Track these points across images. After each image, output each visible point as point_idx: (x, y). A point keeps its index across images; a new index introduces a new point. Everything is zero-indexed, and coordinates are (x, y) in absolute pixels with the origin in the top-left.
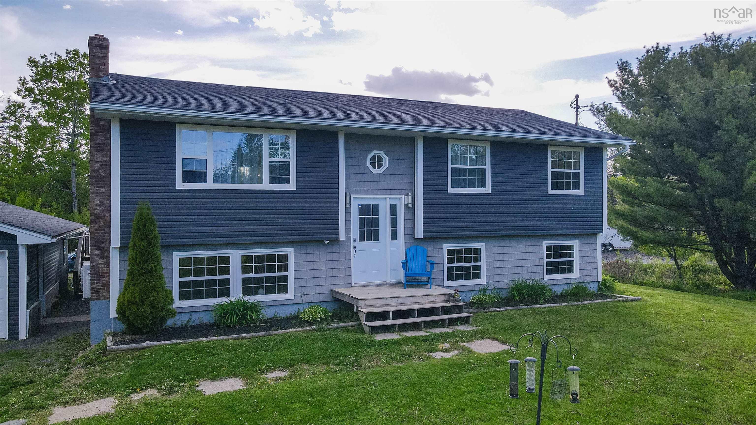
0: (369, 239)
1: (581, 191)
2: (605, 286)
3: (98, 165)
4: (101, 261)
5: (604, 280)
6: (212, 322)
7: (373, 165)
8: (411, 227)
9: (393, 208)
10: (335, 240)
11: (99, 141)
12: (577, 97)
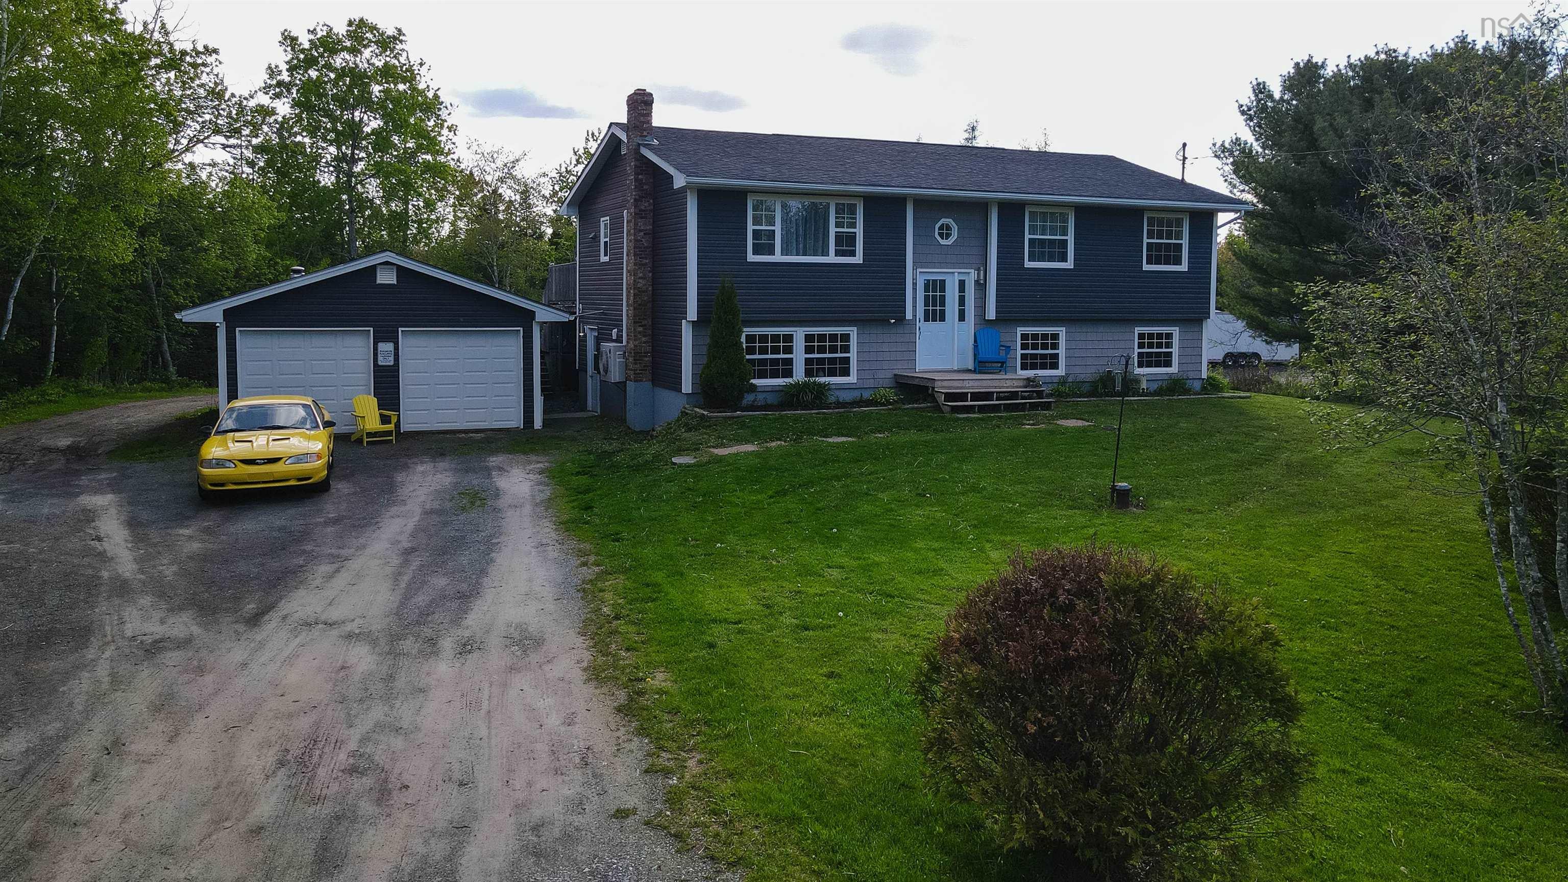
0: (934, 320)
1: (1184, 267)
2: (1210, 384)
3: (642, 234)
4: (643, 339)
5: (1211, 378)
6: (776, 403)
7: (941, 235)
8: (981, 307)
9: (962, 284)
10: (901, 319)
11: (643, 208)
12: (1184, 145)
